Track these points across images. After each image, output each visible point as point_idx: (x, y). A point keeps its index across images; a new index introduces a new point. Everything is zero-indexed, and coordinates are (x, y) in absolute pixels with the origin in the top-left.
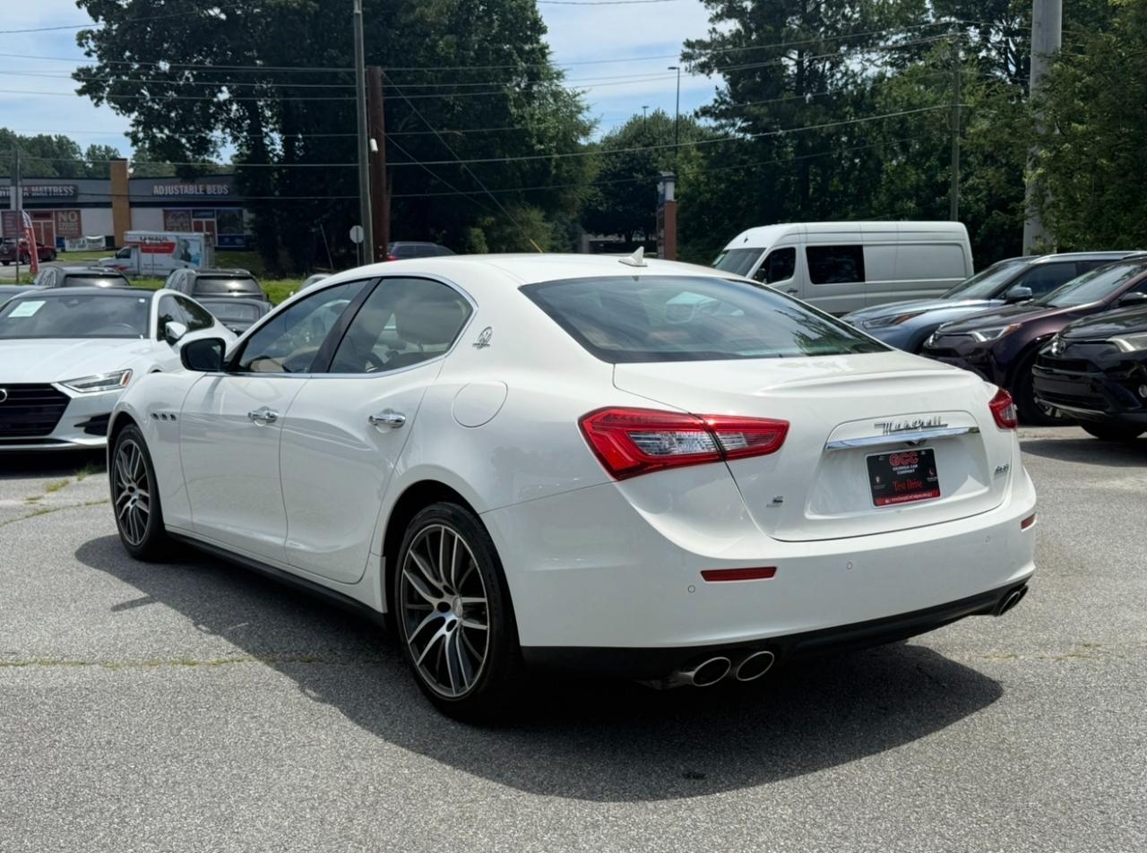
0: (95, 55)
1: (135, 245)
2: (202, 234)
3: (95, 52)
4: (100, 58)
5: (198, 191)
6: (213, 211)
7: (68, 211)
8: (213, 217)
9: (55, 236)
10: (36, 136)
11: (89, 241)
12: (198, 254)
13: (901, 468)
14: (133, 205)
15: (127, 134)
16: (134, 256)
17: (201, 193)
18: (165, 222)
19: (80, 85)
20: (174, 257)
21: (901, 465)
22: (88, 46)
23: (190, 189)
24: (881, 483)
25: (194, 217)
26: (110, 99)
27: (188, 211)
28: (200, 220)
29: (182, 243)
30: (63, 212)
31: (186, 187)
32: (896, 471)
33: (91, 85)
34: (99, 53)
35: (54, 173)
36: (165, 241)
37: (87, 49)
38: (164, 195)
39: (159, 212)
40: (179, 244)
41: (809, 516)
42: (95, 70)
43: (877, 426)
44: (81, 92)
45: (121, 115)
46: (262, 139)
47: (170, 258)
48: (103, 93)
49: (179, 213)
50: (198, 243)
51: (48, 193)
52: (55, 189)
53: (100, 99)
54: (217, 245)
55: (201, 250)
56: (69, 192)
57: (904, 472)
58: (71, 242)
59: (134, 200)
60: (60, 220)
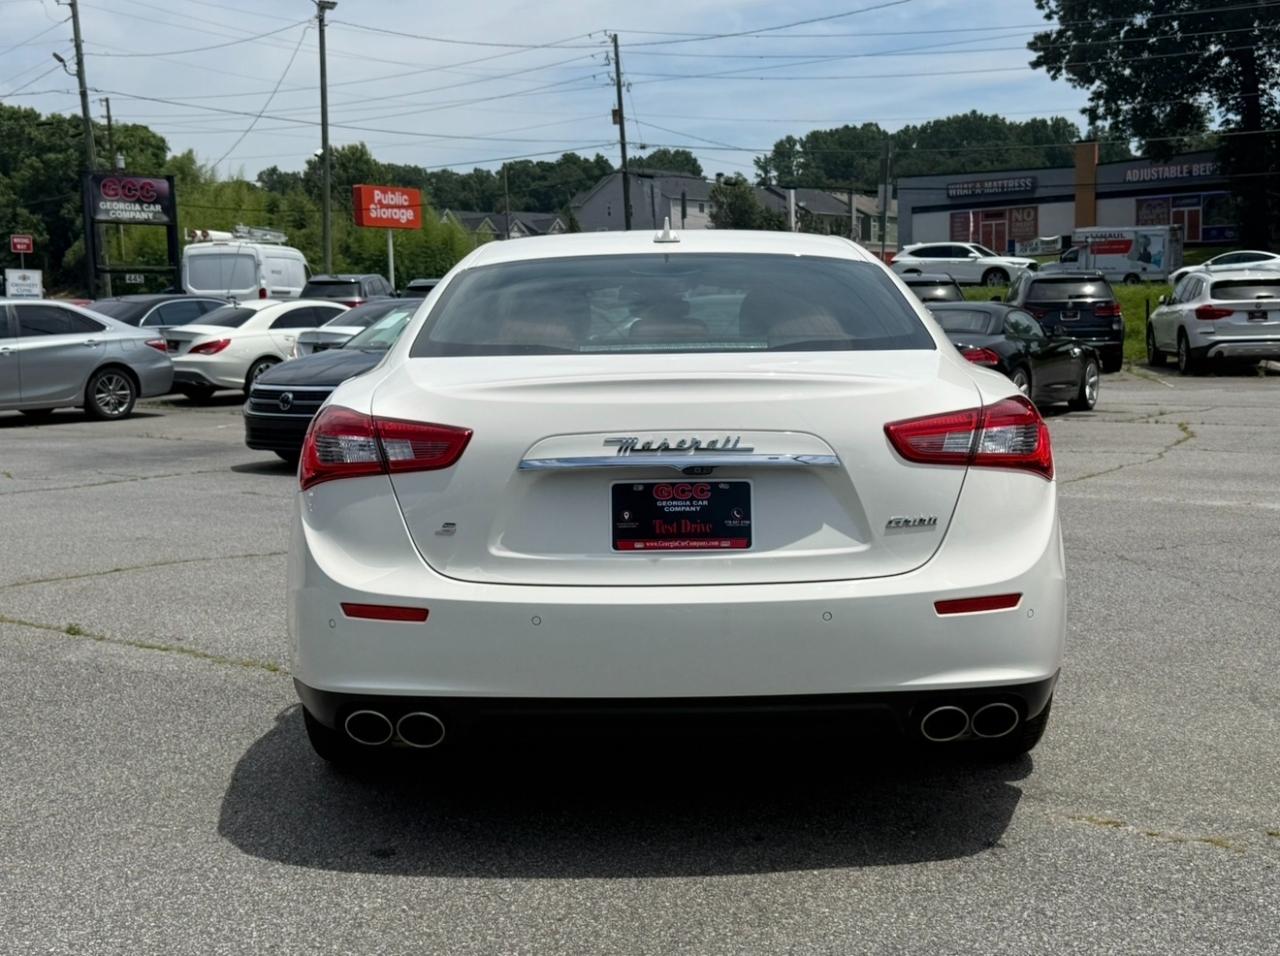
0: (1056, 17)
1: (1085, 246)
2: (1167, 227)
3: (1056, 13)
4: (1062, 20)
5: (1181, 172)
6: (1199, 196)
7: (1024, 209)
8: (1198, 204)
9: (1007, 238)
10: (1029, 121)
11: (1043, 242)
12: (1160, 252)
13: (675, 503)
14: (1100, 196)
15: (1084, 111)
16: (1082, 259)
17: (1185, 175)
18: (1138, 216)
19: (1033, 56)
20: (1129, 258)
21: (673, 499)
22: (1049, 7)
23: (1171, 171)
24: (631, 520)
25: (1174, 206)
26: (1070, 69)
27: (1168, 198)
28: (1182, 209)
29: (1141, 240)
30: (1018, 210)
31: (1167, 169)
32: (663, 507)
33: (1048, 53)
34: (1061, 13)
35: (1044, 163)
36: (1120, 239)
37: (1047, 11)
38: (1138, 182)
39: (1130, 203)
40: (1137, 241)
41: (495, 551)
42: (1054, 36)
43: (608, 442)
44: (1035, 65)
45: (1078, 87)
46: (1257, 98)
47: (1126, 259)
48: (1061, 62)
49: (1156, 202)
50: (1161, 239)
51: (1003, 188)
52: (1011, 183)
53: (1059, 70)
54: (1186, 240)
55: (1164, 247)
56: (1027, 185)
57: (677, 509)
58: (1022, 245)
59: (1101, 189)
60: (1013, 219)
